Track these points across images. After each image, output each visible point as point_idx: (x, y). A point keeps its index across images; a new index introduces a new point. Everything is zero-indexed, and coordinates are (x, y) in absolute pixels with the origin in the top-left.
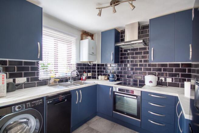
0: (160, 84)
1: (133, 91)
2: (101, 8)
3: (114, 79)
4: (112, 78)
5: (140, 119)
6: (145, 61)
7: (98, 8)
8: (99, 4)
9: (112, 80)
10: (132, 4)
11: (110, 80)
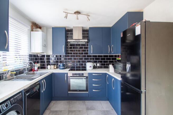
0: (95, 67)
1: (83, 74)
2: (67, 13)
3: (64, 67)
4: (62, 66)
5: (88, 91)
6: (85, 53)
7: (65, 12)
8: (66, 9)
9: (62, 68)
10: (88, 17)
11: (60, 68)
